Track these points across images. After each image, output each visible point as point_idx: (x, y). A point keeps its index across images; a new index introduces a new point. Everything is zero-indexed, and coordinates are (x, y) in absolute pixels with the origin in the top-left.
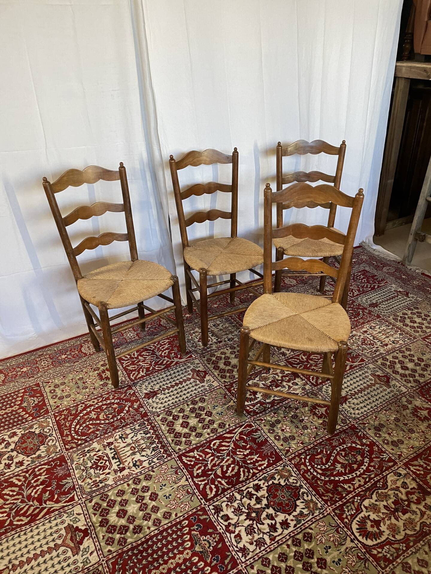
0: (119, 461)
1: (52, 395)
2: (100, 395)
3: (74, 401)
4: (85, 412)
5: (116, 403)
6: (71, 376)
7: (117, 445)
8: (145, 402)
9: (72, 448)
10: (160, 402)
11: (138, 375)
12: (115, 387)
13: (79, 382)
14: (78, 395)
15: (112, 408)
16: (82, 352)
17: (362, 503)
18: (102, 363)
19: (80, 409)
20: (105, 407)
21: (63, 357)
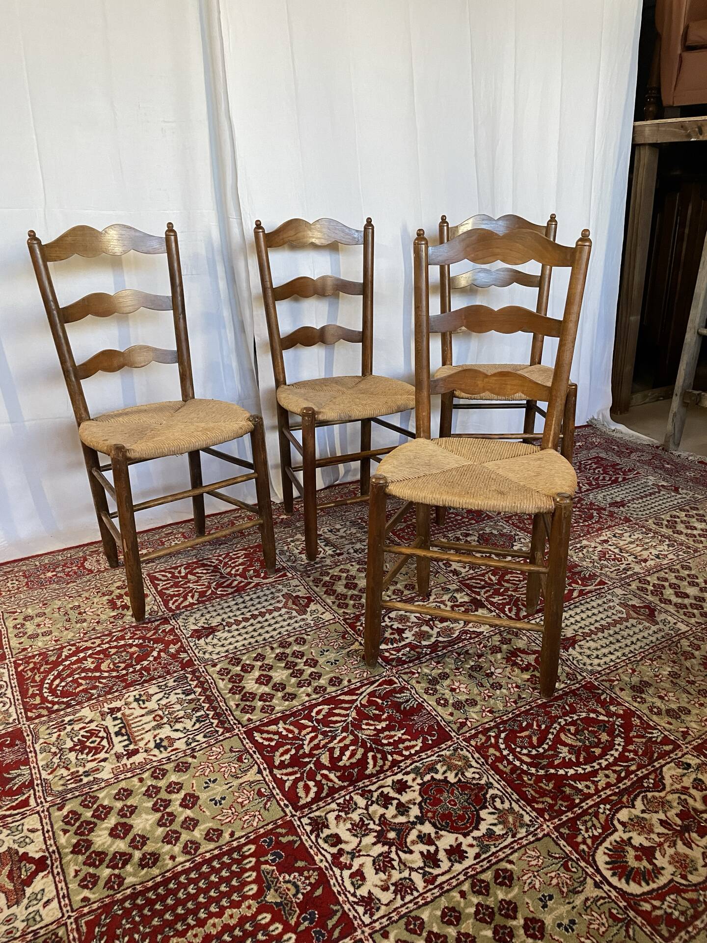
1: (17, 631)
2: (106, 633)
3: (56, 641)
4: (75, 658)
5: (136, 646)
6: (58, 603)
7: (128, 712)
8: (192, 644)
9: (40, 716)
13: (71, 612)
14: (66, 632)
15: (128, 652)
16: (85, 568)
17: (614, 815)
18: (119, 584)
19: (65, 653)
20: (113, 651)
21: (50, 574)
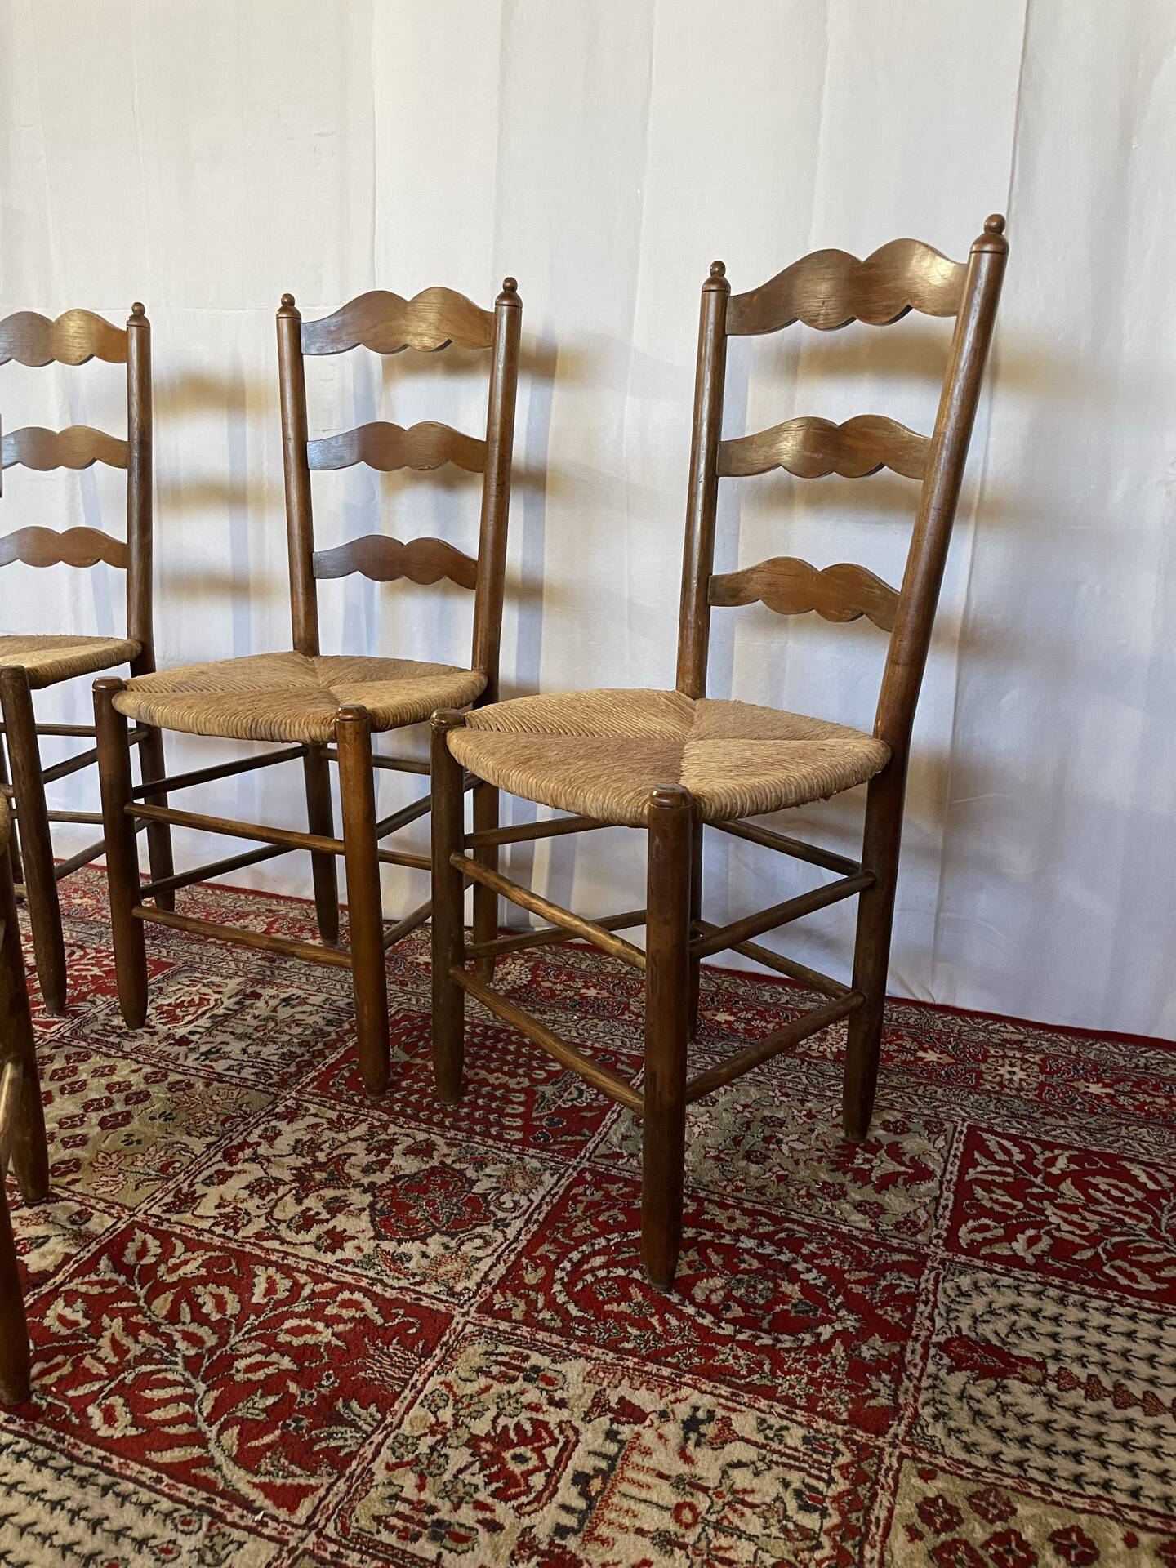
0: (583, 1515)
10: (998, 1422)
11: (998, 1240)
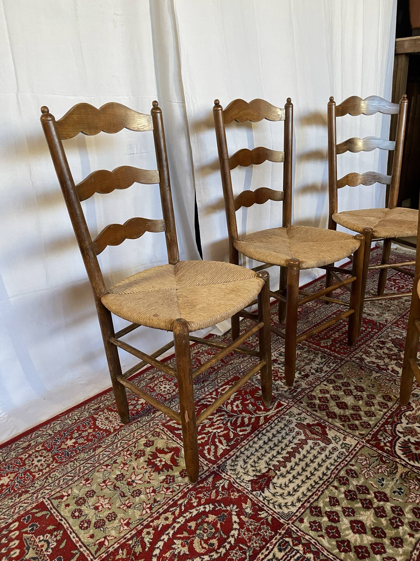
1: (78, 521)
2: (171, 502)
3: (128, 524)
4: (160, 544)
5: (211, 512)
6: (99, 476)
12: (192, 480)
13: (118, 484)
14: (130, 511)
15: (207, 522)
18: (143, 441)
19: (147, 539)
20: (193, 524)
